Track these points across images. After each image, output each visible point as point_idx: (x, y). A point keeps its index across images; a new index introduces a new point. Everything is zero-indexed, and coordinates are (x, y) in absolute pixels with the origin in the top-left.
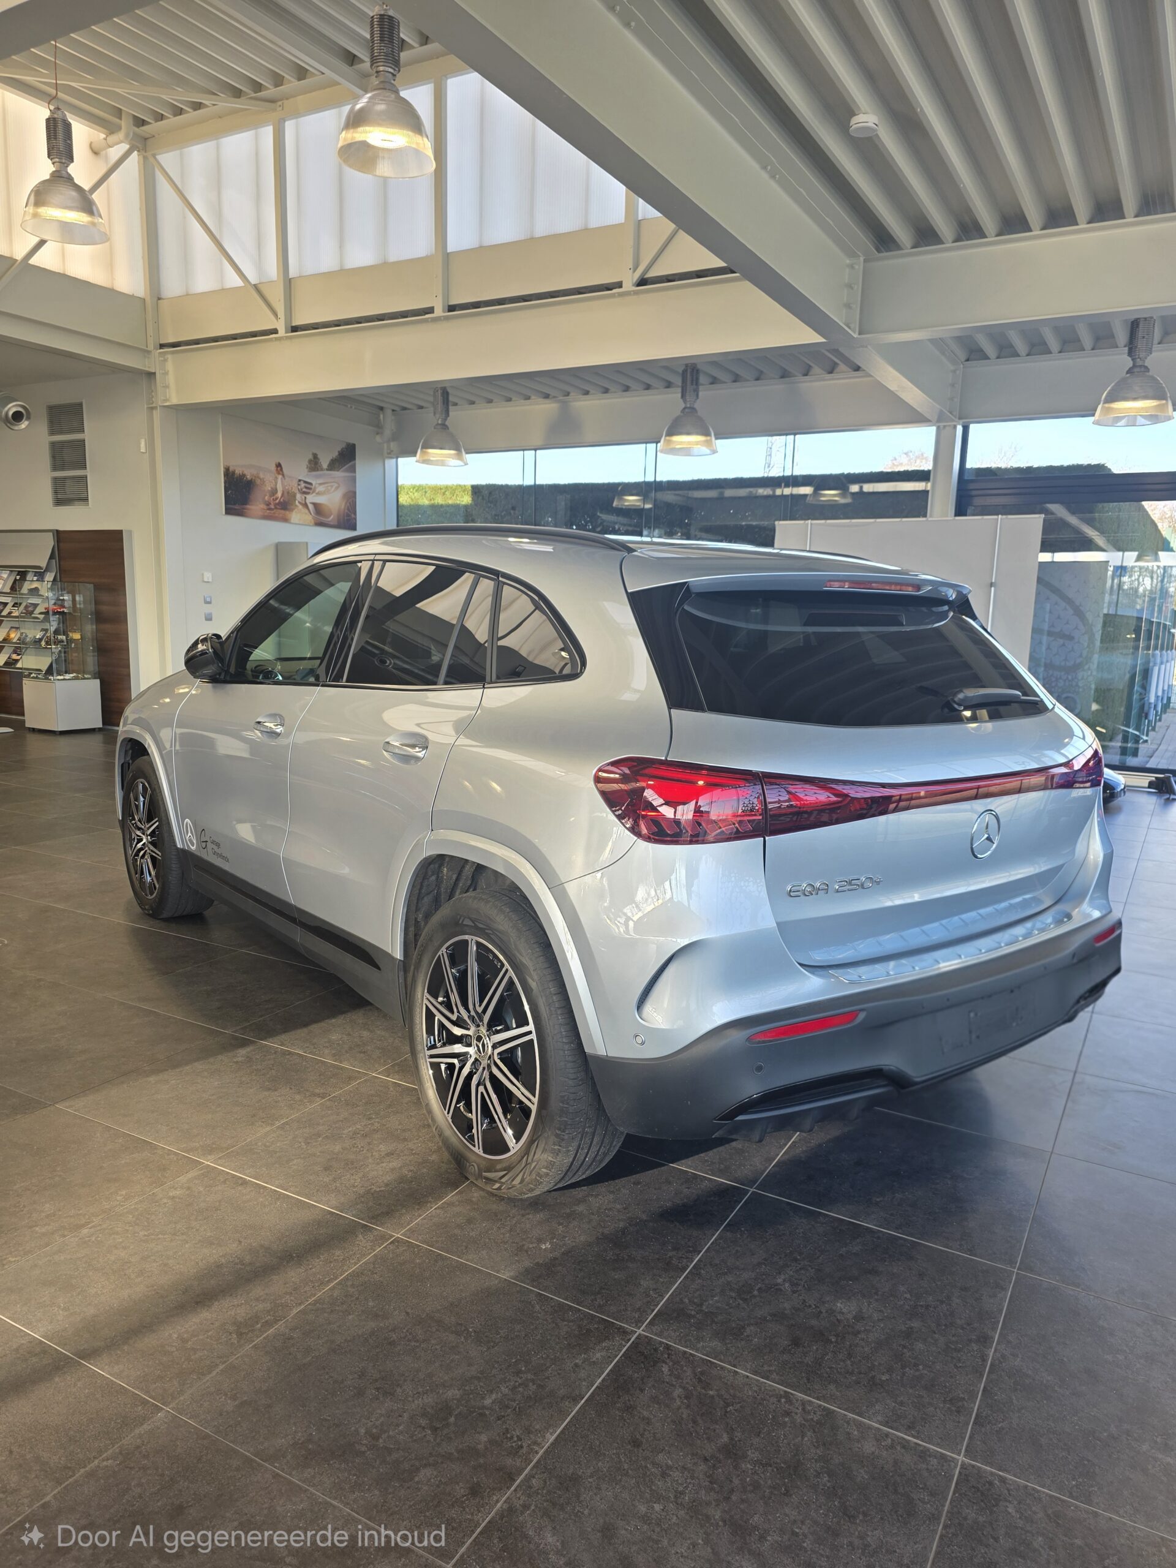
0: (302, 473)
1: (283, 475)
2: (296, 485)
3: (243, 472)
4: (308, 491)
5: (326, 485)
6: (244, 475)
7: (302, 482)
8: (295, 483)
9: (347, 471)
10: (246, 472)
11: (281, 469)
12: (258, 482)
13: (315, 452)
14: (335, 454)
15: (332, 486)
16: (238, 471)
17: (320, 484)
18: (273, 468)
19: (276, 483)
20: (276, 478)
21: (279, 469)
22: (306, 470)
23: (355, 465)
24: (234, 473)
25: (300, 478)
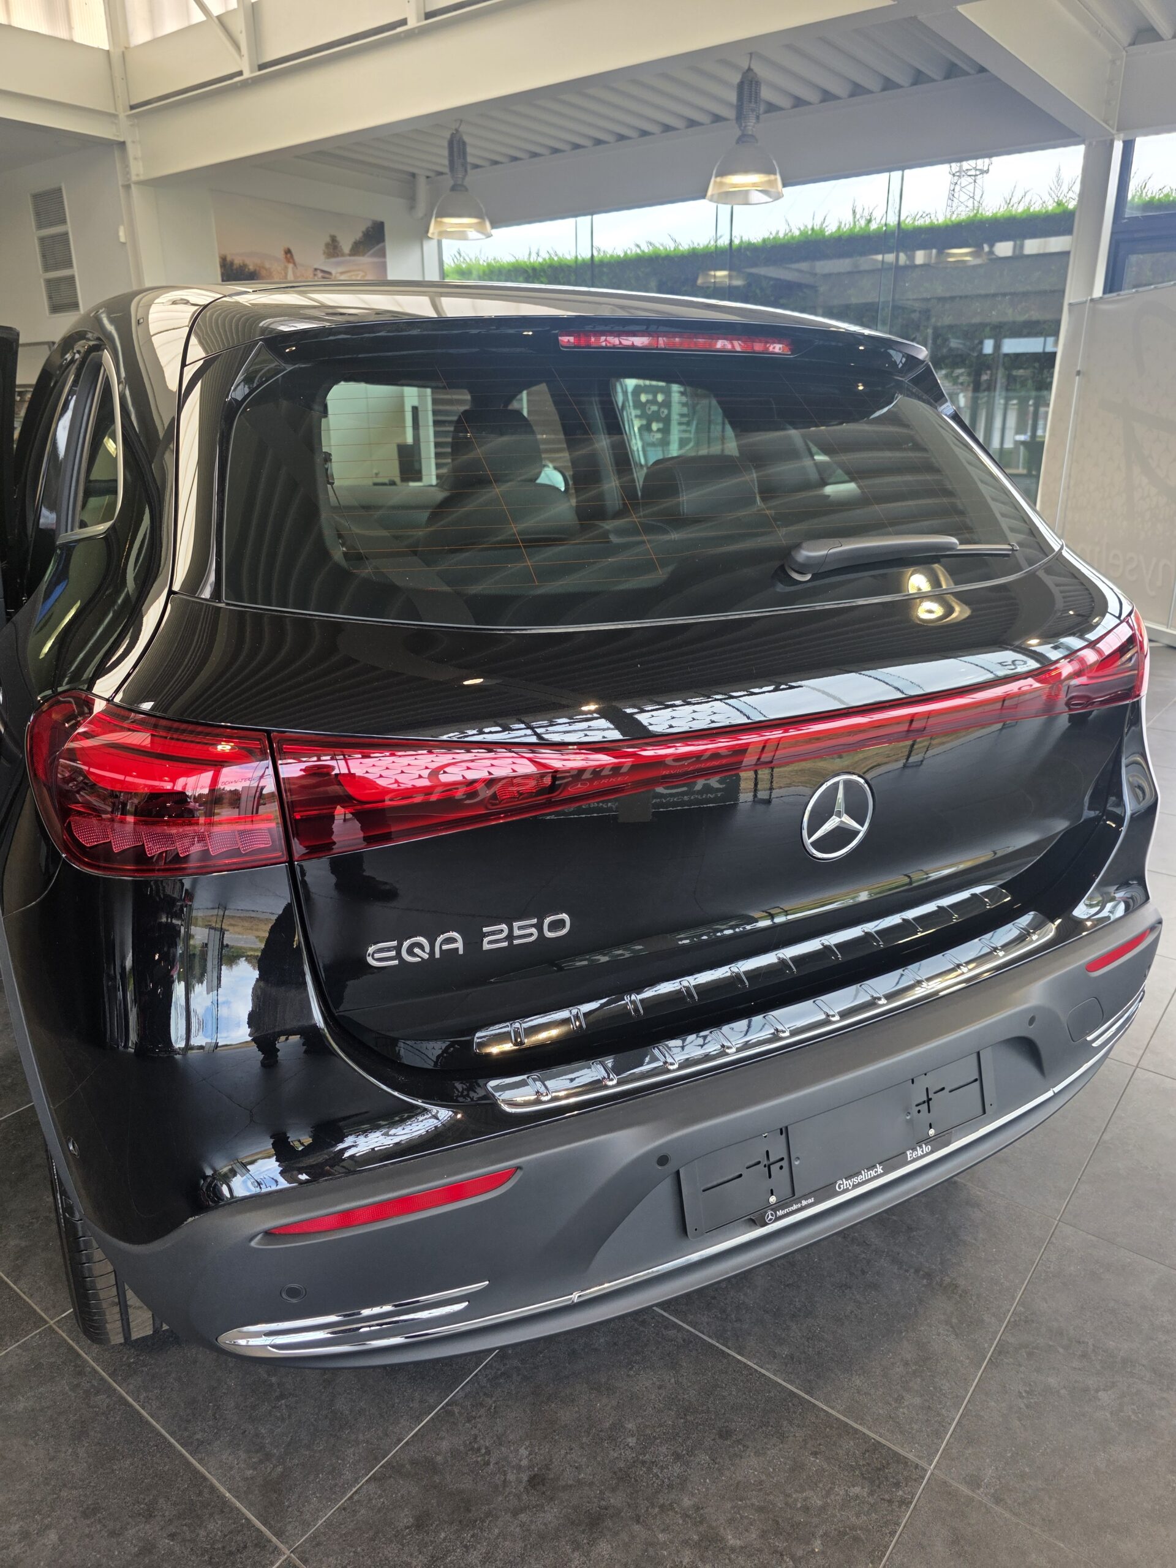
0: (318, 259)
1: (294, 264)
3: (243, 258)
5: (349, 274)
6: (244, 264)
7: (318, 272)
8: (309, 274)
9: (374, 255)
10: (246, 260)
11: (291, 258)
12: (261, 274)
13: (333, 233)
14: (359, 235)
16: (238, 261)
17: (342, 273)
18: (281, 255)
19: (282, 274)
20: (286, 268)
21: (289, 255)
22: (322, 257)
23: (384, 248)
24: (231, 263)
25: (316, 266)
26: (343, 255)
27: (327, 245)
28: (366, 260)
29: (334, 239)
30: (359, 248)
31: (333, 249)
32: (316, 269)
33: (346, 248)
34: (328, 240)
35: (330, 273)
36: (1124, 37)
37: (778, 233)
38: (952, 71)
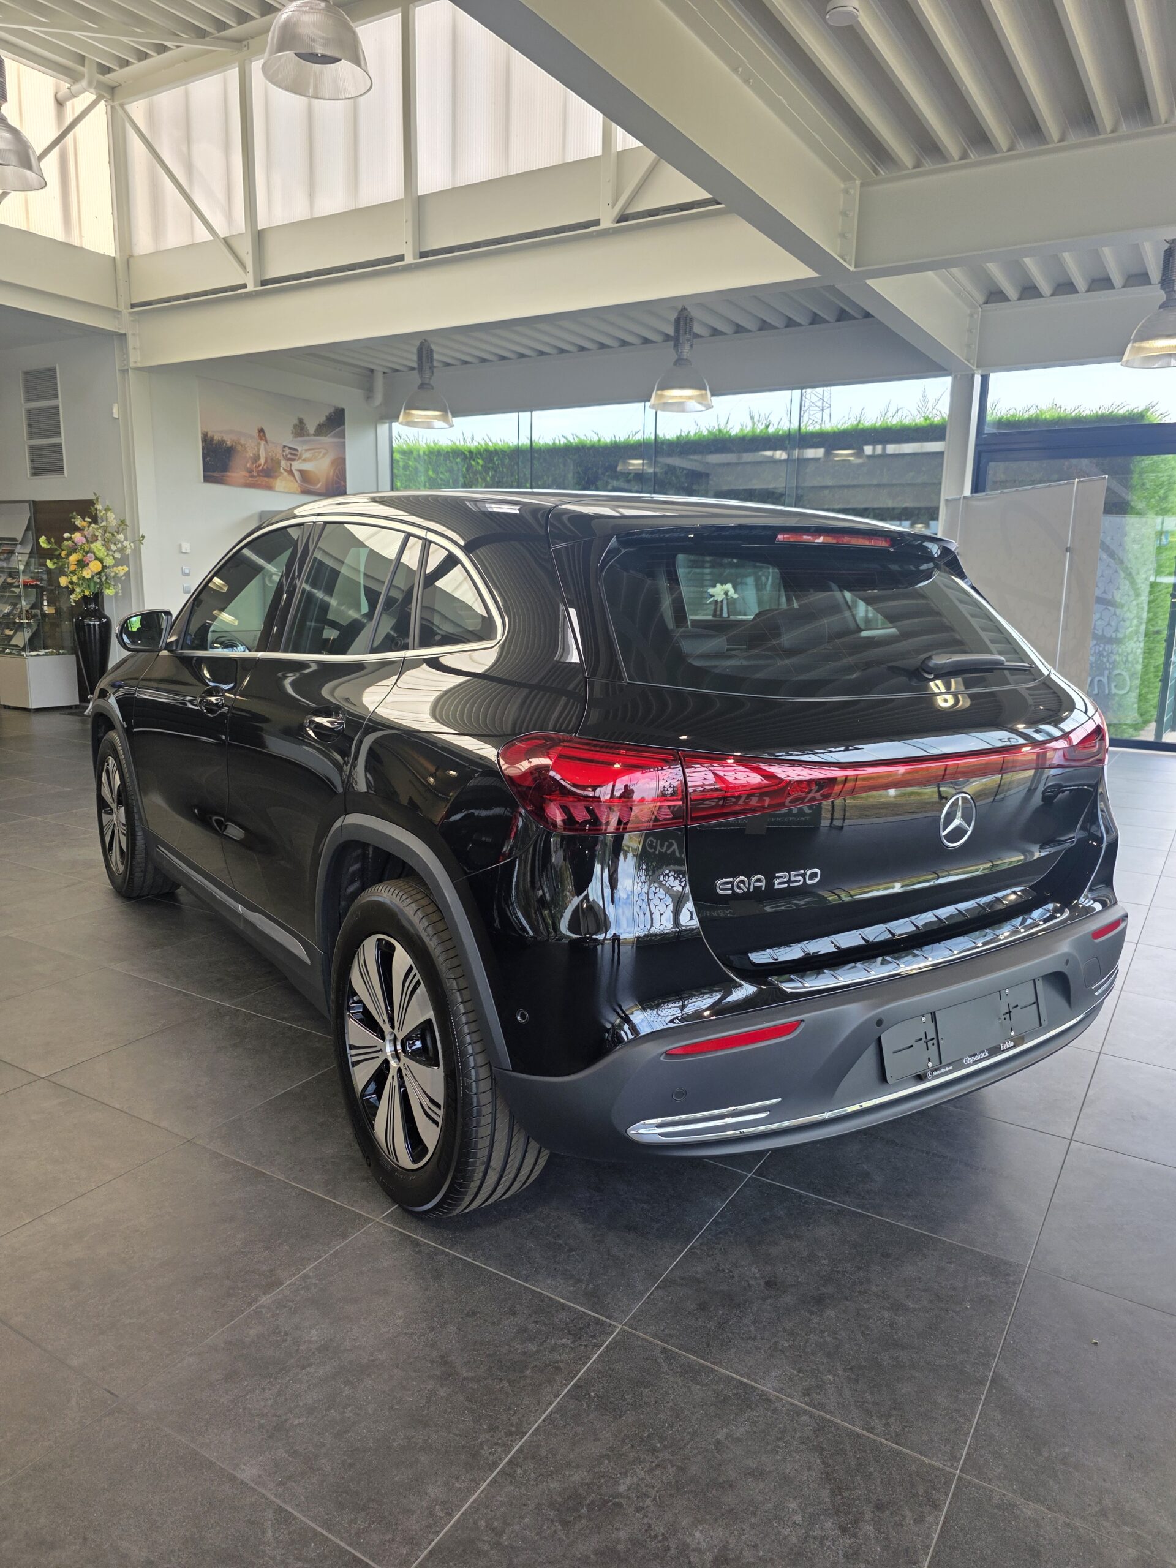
0: (288, 440)
1: (266, 441)
3: (222, 437)
5: (313, 451)
6: (223, 441)
9: (335, 436)
10: (225, 438)
11: (264, 435)
12: (239, 448)
13: (301, 416)
14: (322, 419)
15: (320, 452)
16: (216, 437)
17: (307, 450)
18: (255, 433)
19: (259, 449)
20: (259, 444)
21: (261, 434)
22: (291, 437)
23: (344, 430)
24: (211, 439)
25: (285, 444)
26: (308, 435)
27: (295, 426)
28: (328, 440)
29: (301, 421)
30: (321, 430)
31: (300, 429)
32: (284, 447)
33: (312, 429)
34: (296, 422)
35: (297, 450)
36: (980, 298)
37: (689, 433)
38: (842, 315)
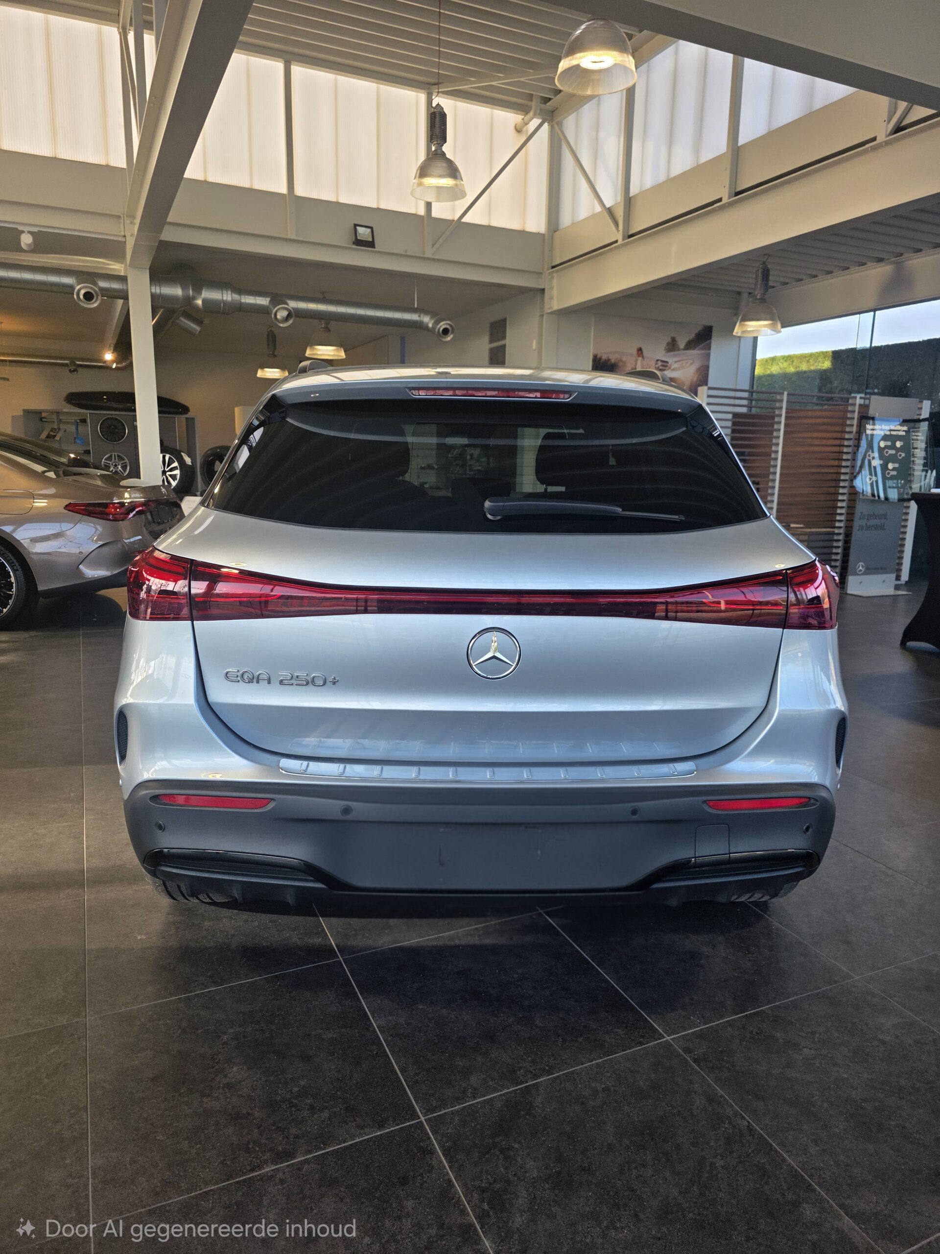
0: (661, 355)
1: (643, 357)
2: (654, 365)
3: (608, 357)
4: (663, 368)
5: (681, 362)
6: (609, 360)
7: (659, 362)
8: (653, 363)
9: (702, 349)
10: (610, 357)
11: (642, 352)
12: (621, 364)
13: (675, 336)
14: (692, 336)
15: (687, 363)
16: (604, 357)
17: (676, 362)
18: (635, 352)
19: (636, 364)
20: (637, 360)
21: (640, 352)
22: (664, 352)
23: (710, 343)
24: (600, 359)
28: (695, 352)
30: (690, 345)
